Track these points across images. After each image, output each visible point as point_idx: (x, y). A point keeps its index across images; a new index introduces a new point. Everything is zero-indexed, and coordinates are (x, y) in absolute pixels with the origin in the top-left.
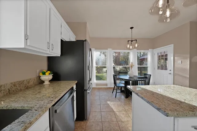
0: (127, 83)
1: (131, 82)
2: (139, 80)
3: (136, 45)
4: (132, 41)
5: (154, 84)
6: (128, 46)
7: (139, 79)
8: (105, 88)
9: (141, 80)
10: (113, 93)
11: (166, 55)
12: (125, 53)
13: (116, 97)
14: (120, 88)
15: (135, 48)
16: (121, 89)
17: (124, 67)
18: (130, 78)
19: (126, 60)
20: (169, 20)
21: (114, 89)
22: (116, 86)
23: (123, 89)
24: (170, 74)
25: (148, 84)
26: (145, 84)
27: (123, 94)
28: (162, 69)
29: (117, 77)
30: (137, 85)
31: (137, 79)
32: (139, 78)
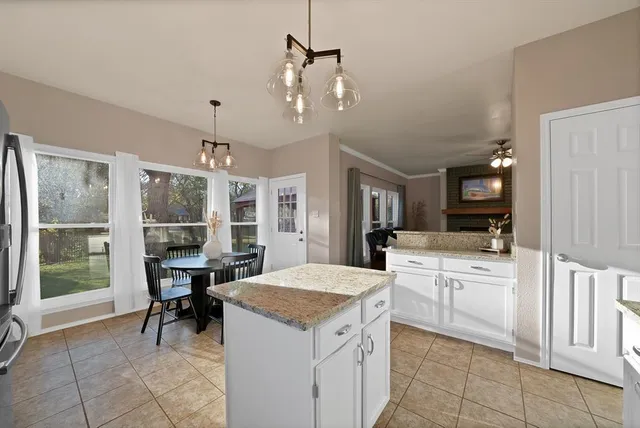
0: (199, 280)
1: (212, 275)
2: (237, 266)
3: (228, 161)
4: (215, 144)
5: (272, 269)
6: (204, 159)
7: (237, 263)
8: (102, 321)
9: (242, 265)
10: (143, 331)
11: (294, 196)
12: (187, 178)
13: (158, 343)
14: (173, 305)
15: (224, 167)
16: (179, 304)
17: (184, 228)
18: (210, 261)
19: (192, 203)
20: (301, 121)
21: (148, 315)
22: (161, 302)
23: (186, 305)
24: (301, 240)
25: (260, 272)
26: (252, 274)
27: (188, 321)
28: (287, 230)
29: (163, 266)
30: (233, 279)
31: (232, 264)
32: (238, 258)
